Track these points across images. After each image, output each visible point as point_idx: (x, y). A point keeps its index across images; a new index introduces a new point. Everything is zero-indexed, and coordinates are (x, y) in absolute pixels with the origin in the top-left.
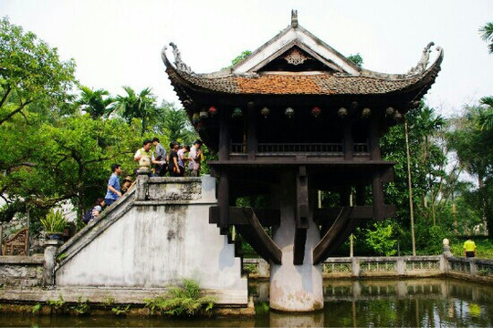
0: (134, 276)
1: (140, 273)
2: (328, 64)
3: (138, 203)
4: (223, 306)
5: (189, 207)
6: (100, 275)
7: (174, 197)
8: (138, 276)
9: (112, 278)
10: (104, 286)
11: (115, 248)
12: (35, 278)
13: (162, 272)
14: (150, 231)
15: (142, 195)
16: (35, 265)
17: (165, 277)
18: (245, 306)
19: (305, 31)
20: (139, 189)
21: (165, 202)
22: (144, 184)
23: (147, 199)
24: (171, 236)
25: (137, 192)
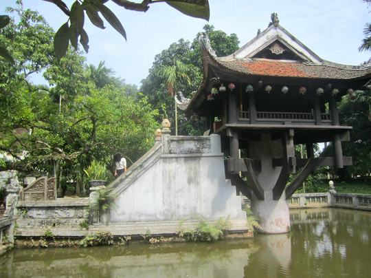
0: (164, 212)
1: (169, 210)
2: (300, 55)
3: (163, 156)
4: (231, 232)
5: (202, 158)
6: (137, 213)
7: (190, 152)
8: (166, 212)
9: (146, 215)
10: (140, 221)
11: (148, 191)
12: (82, 217)
13: (185, 208)
14: (174, 178)
15: (166, 150)
16: (81, 207)
17: (187, 212)
18: (246, 231)
19: (283, 30)
20: (164, 145)
21: (184, 155)
22: (168, 141)
23: (170, 153)
24: (190, 181)
25: (162, 147)
